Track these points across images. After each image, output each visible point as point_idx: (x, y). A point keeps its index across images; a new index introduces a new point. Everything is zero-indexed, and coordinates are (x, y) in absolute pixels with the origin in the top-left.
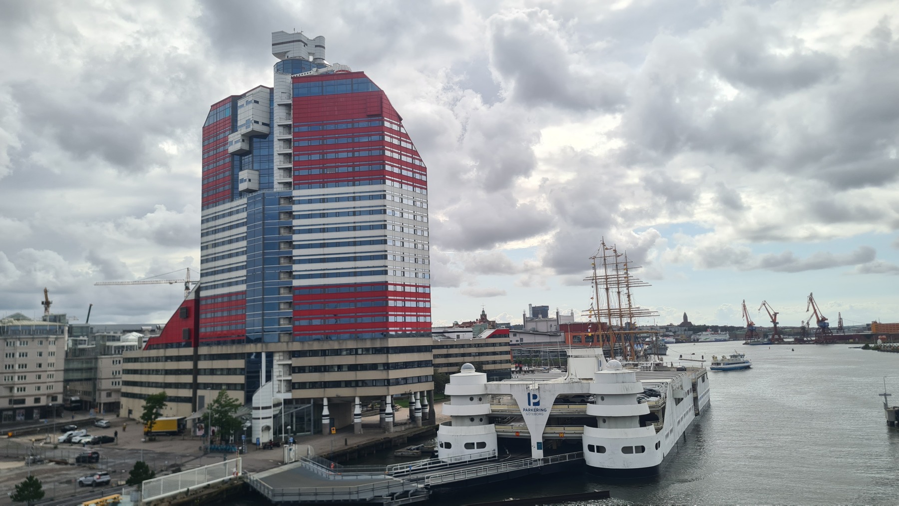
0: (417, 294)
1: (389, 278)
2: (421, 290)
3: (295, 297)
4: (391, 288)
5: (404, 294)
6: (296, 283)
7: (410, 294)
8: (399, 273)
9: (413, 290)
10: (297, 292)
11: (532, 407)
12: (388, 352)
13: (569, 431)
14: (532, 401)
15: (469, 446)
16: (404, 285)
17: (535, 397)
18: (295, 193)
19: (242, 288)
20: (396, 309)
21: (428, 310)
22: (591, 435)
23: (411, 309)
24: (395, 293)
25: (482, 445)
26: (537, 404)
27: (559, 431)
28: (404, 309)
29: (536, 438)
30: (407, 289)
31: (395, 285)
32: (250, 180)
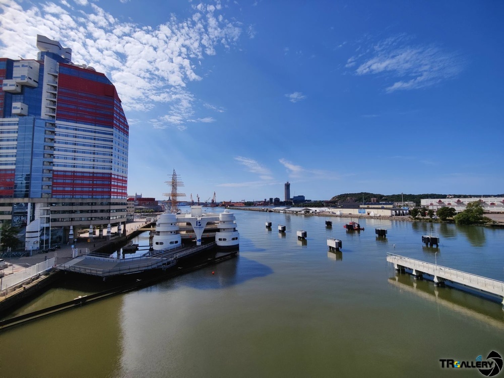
0: (122, 180)
1: (113, 172)
2: (124, 179)
3: (54, 175)
4: (113, 176)
5: (118, 179)
6: (55, 168)
7: (120, 180)
8: (116, 170)
9: (121, 178)
10: (55, 173)
11: (198, 226)
12: (110, 205)
13: (211, 234)
14: (198, 224)
15: (171, 243)
16: (118, 176)
17: (199, 223)
18: (57, 122)
19: (13, 167)
20: (114, 186)
21: (126, 187)
22: (218, 235)
23: (120, 186)
24: (114, 179)
25: (176, 242)
26: (200, 225)
27: (207, 235)
28: (117, 186)
29: (199, 238)
30: (119, 178)
31: (115, 175)
32: (22, 109)
